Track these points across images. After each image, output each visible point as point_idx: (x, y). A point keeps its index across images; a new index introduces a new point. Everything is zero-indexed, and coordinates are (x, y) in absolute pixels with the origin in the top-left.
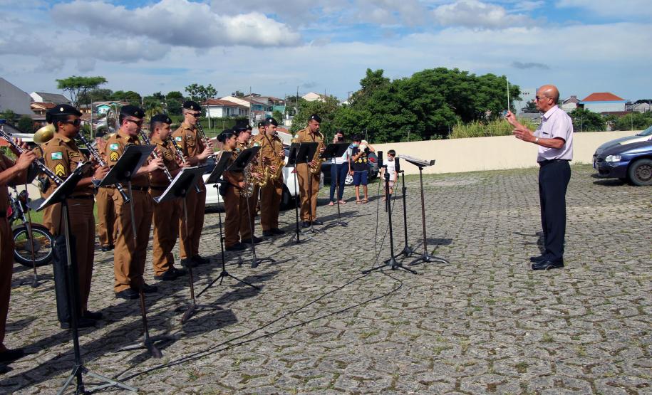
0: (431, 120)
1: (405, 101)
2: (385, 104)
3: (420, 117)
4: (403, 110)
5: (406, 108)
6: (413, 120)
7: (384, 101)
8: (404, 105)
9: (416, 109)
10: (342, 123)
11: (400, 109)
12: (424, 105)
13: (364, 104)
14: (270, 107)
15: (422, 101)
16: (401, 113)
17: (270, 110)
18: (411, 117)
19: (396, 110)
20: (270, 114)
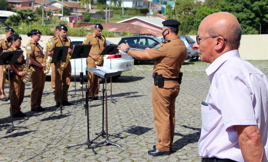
0: (265, 17)
1: (247, 3)
2: (232, 5)
3: (257, 15)
4: (245, 10)
5: (248, 8)
6: (252, 17)
7: (232, 3)
8: (246, 6)
9: (254, 9)
10: (200, 17)
11: (243, 9)
12: (261, 7)
13: (218, 4)
14: (165, 2)
15: (260, 3)
16: (243, 11)
17: (165, 4)
18: (250, 15)
19: (240, 9)
20: (164, 6)
